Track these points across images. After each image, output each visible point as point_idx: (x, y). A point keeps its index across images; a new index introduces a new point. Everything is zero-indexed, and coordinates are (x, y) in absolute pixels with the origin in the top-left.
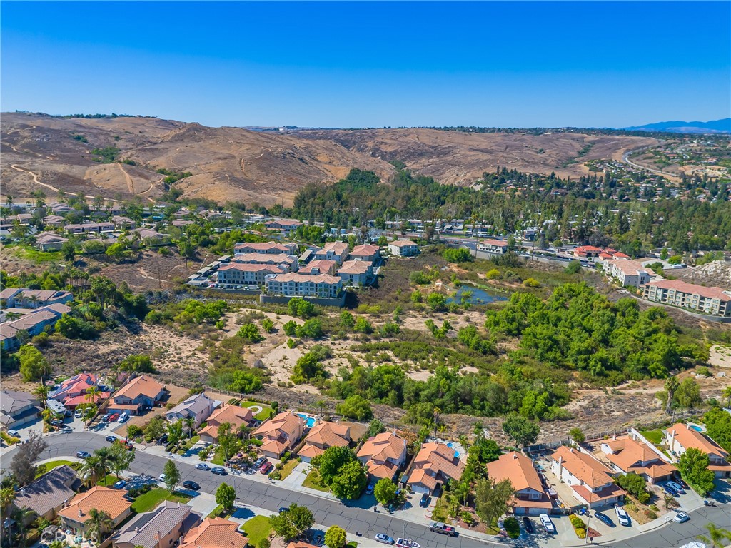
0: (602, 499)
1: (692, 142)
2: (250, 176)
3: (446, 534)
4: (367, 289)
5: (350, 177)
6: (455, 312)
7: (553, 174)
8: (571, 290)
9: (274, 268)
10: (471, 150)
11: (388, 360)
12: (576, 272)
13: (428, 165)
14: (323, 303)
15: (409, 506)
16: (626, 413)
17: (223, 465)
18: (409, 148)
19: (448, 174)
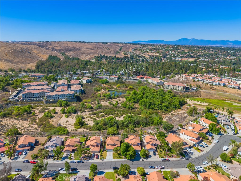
0: (199, 141)
1: (148, 46)
2: (11, 59)
3: (167, 161)
4: (83, 95)
5: (49, 58)
6: (115, 98)
7: (115, 56)
8: (143, 88)
9: (46, 91)
10: (87, 49)
11: (104, 116)
12: (140, 83)
13: (74, 54)
14: (70, 101)
15: (151, 156)
16: (180, 119)
17: (80, 160)
18: (65, 48)
19: (82, 57)
